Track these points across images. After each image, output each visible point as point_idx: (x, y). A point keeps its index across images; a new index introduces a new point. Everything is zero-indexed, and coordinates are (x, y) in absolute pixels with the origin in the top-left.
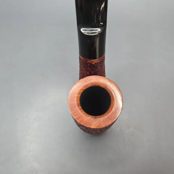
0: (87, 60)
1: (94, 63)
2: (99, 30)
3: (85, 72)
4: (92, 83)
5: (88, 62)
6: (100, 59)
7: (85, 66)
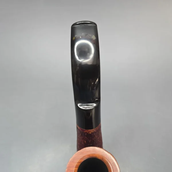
0: (84, 130)
1: (90, 133)
2: (95, 105)
3: (82, 141)
4: (89, 155)
5: (85, 132)
6: (96, 129)
7: (82, 135)
